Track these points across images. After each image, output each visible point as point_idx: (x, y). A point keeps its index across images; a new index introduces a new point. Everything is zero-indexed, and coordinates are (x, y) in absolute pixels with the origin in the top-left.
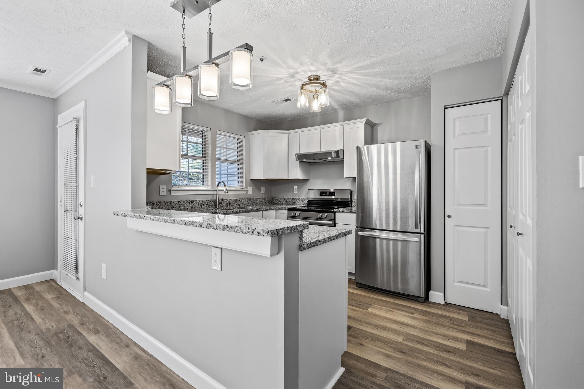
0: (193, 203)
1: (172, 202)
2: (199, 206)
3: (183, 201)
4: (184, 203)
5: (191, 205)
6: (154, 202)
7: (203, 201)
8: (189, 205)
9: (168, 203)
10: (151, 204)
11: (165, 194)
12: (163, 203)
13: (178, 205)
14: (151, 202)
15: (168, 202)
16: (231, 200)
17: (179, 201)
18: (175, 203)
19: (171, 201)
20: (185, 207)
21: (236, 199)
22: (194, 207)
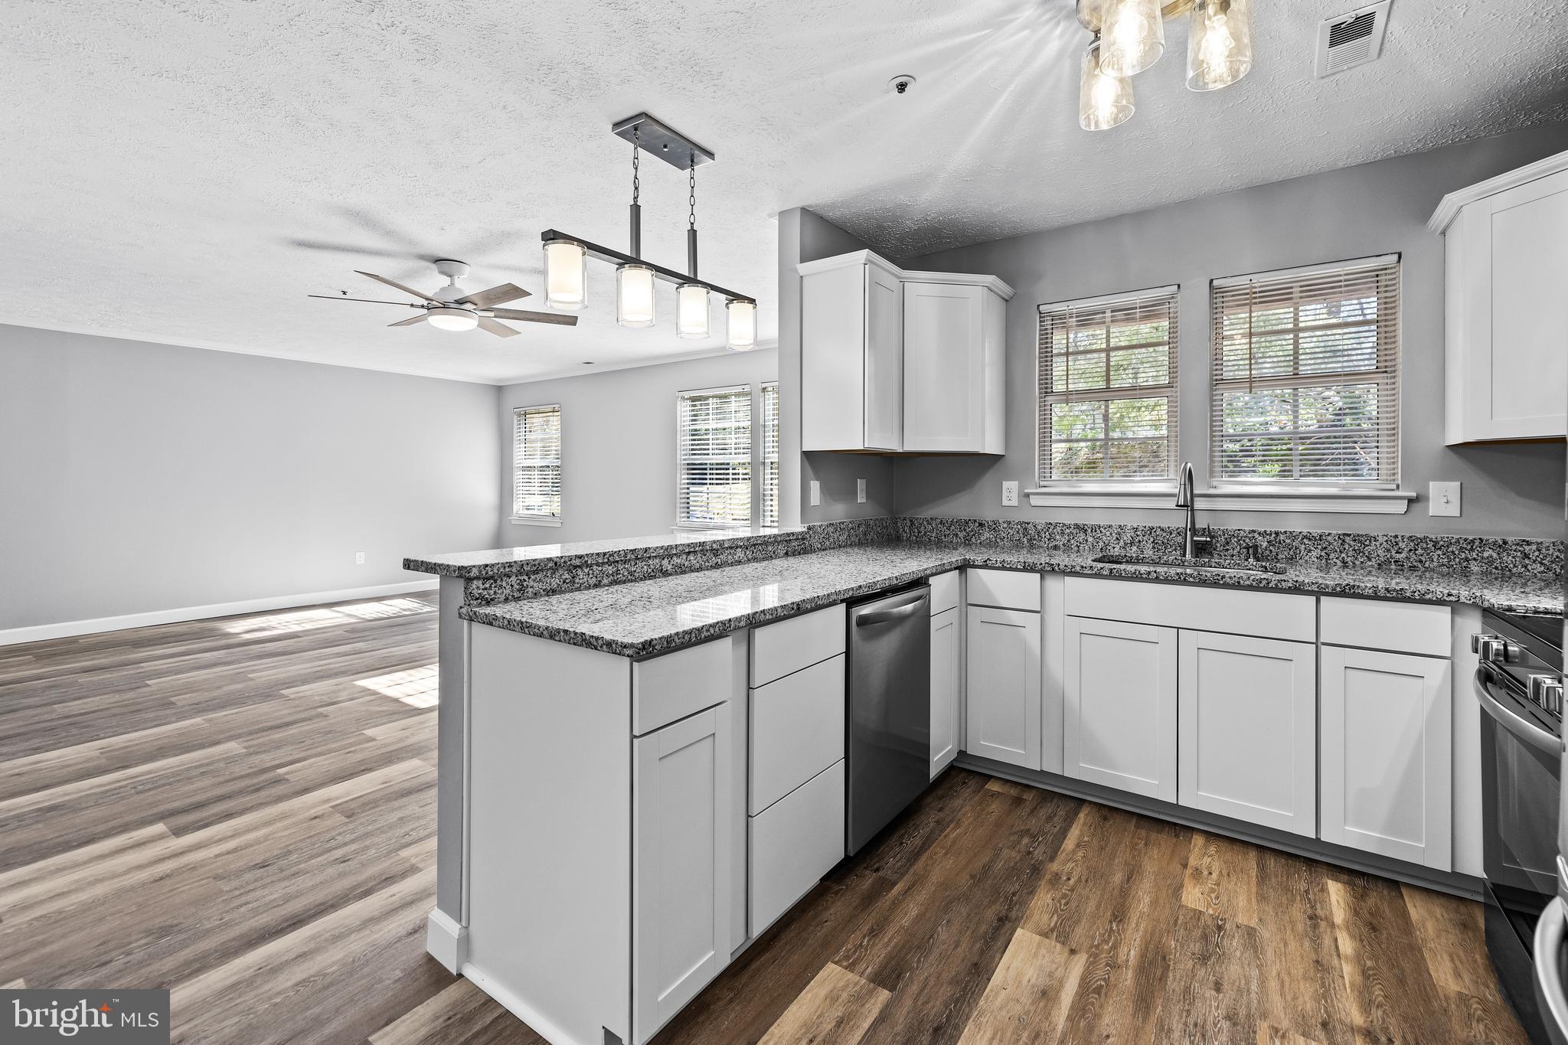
0: (1098, 531)
1: (1028, 524)
2: (1122, 543)
3: (1064, 525)
4: (1068, 531)
5: (1090, 539)
6: (984, 522)
7: (1136, 529)
8: (1082, 536)
9: (1019, 527)
10: (977, 524)
11: (1015, 502)
12: (1005, 525)
13: (1047, 533)
14: (975, 521)
15: (1020, 523)
16: (1282, 537)
17: (1050, 524)
18: (1039, 527)
19: (1026, 523)
20: (1068, 541)
21: (1316, 531)
22: (1101, 544)
